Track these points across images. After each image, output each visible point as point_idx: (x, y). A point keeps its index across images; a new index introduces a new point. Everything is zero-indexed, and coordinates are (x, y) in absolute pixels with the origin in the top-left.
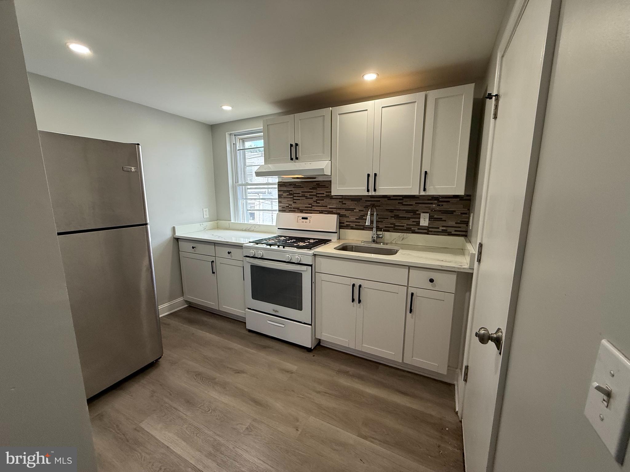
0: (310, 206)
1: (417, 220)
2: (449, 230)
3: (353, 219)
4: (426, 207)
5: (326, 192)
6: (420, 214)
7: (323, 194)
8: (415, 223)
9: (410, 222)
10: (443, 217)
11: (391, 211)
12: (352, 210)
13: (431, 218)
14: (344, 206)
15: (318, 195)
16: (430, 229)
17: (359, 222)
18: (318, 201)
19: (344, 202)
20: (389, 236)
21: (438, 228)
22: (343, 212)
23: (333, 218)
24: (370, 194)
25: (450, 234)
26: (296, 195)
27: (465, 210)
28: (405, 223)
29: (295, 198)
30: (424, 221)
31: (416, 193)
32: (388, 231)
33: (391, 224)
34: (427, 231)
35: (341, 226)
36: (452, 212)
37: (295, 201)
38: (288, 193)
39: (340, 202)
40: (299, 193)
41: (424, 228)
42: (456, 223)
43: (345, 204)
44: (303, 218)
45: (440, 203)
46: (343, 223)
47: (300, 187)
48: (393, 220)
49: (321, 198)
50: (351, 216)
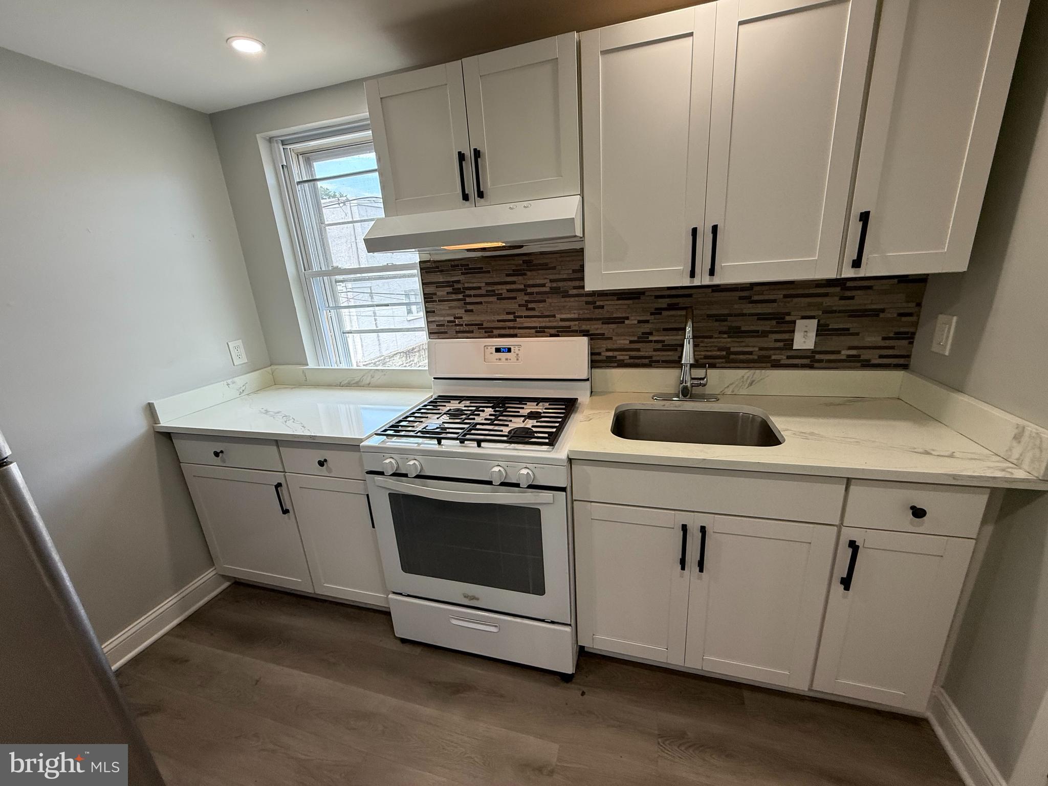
0: (511, 317)
1: (786, 336)
2: (866, 355)
3: (624, 342)
4: (810, 305)
5: (551, 281)
6: (794, 322)
7: (543, 285)
8: (781, 344)
9: (769, 341)
10: (853, 324)
11: (719, 318)
12: (620, 321)
13: (822, 331)
14: (598, 313)
15: (529, 290)
16: (818, 357)
17: (638, 350)
18: (530, 306)
19: (598, 303)
21: (839, 352)
22: (597, 328)
23: (581, 345)
24: (697, 282)
25: (867, 365)
26: (472, 292)
27: (911, 307)
28: (753, 345)
29: (468, 300)
30: (805, 338)
32: (713, 366)
33: (720, 349)
34: (809, 361)
35: (596, 361)
36: (876, 313)
37: (469, 307)
38: (449, 289)
39: (587, 303)
40: (479, 288)
41: (801, 354)
42: (884, 339)
43: (602, 307)
44: (498, 350)
45: (848, 294)
46: (599, 354)
47: (480, 271)
48: (725, 341)
49: (539, 297)
50: (618, 335)
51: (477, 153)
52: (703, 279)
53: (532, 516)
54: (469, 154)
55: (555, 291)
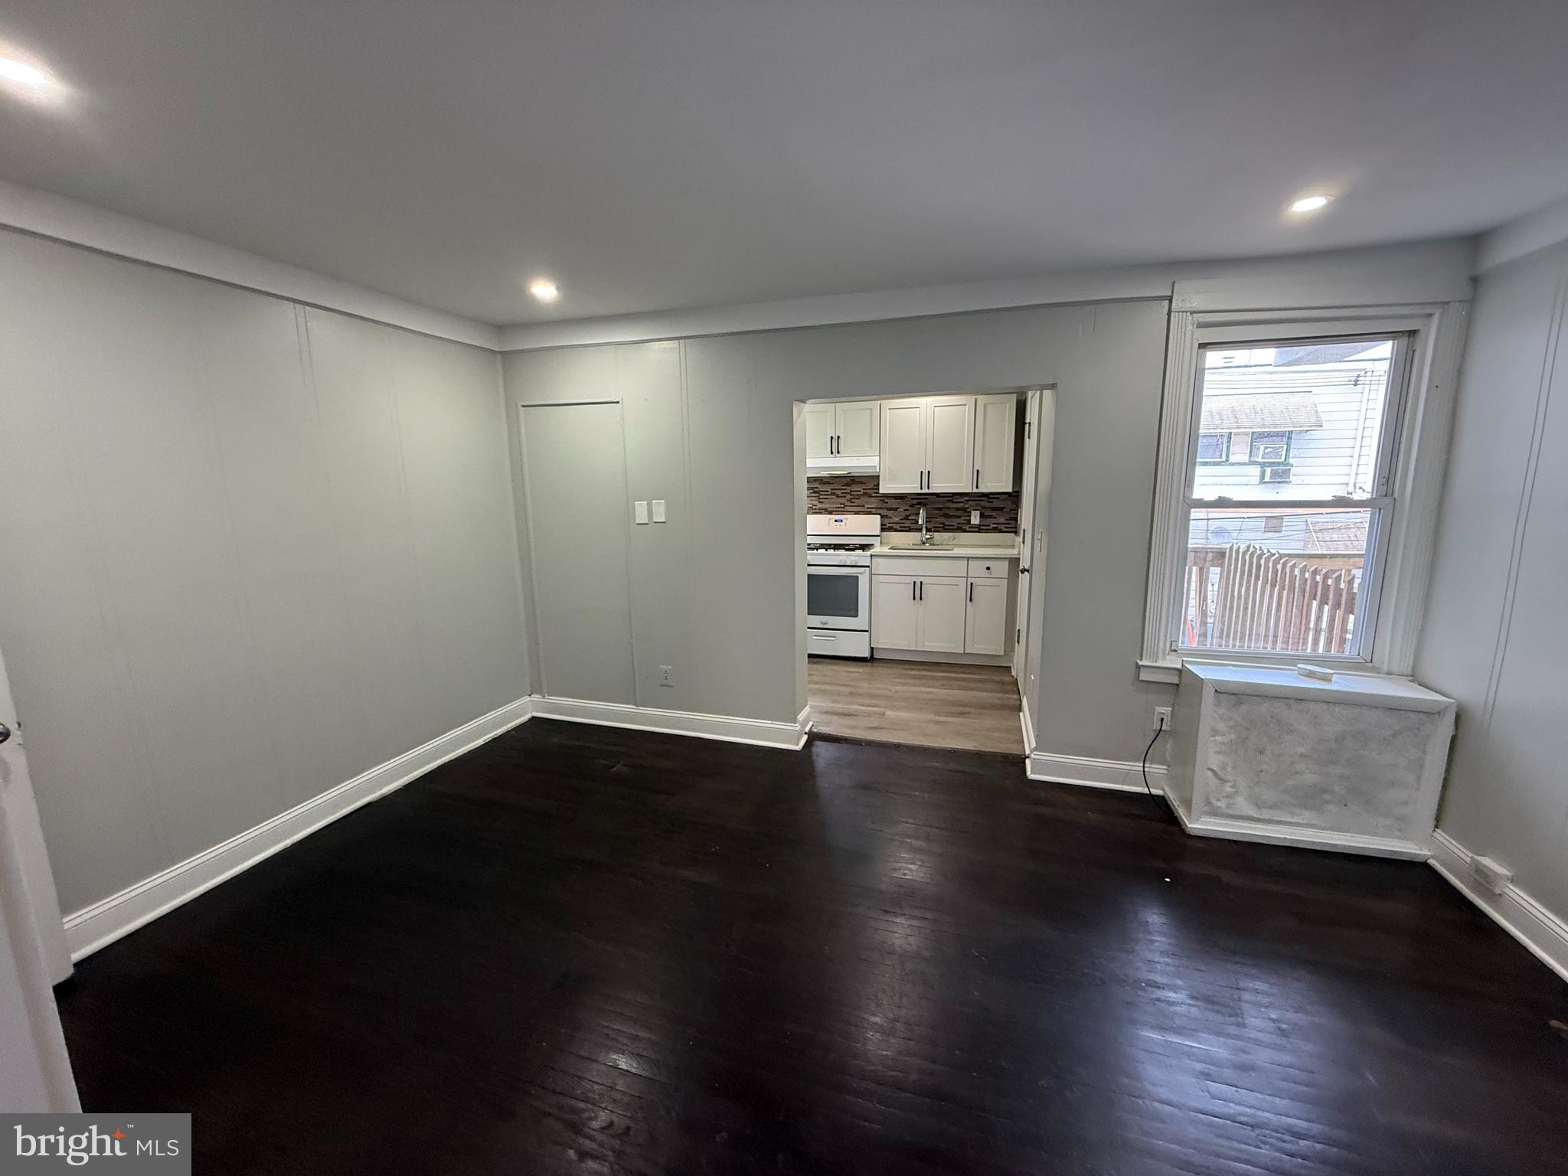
0: (842, 506)
1: (968, 518)
2: (1000, 527)
3: (896, 519)
4: (976, 504)
5: (864, 489)
6: (970, 512)
7: (860, 491)
8: (965, 522)
9: (960, 520)
10: (994, 514)
11: (940, 509)
12: (896, 509)
13: (982, 516)
14: (885, 505)
15: (853, 493)
16: (982, 527)
17: (903, 523)
18: (853, 501)
19: (886, 501)
20: (938, 536)
21: (989, 526)
22: (884, 512)
23: (876, 520)
24: (923, 491)
25: (1001, 531)
26: (823, 493)
27: (1014, 507)
28: (955, 522)
29: (821, 497)
30: (975, 519)
31: (969, 490)
32: (938, 531)
33: (941, 524)
34: (978, 529)
35: (884, 528)
36: (1002, 509)
37: (821, 500)
38: (812, 491)
39: (881, 500)
40: (827, 491)
41: (974, 526)
42: (1006, 520)
43: (887, 503)
44: (836, 521)
45: (990, 500)
46: (885, 525)
47: (829, 483)
48: (942, 520)
49: (857, 497)
50: (895, 516)
51: (838, 437)
52: (925, 491)
53: (855, 579)
54: (835, 438)
55: (865, 494)
